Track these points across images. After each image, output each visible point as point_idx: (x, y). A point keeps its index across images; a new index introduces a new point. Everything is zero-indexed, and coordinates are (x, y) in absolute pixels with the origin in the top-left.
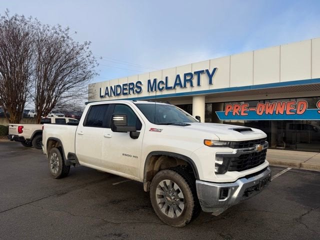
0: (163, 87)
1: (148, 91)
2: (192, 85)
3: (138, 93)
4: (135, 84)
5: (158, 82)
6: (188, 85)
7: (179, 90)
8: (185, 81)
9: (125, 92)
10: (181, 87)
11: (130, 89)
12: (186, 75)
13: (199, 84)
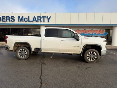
0: (27, 21)
1: (19, 21)
2: (41, 21)
3: (12, 21)
4: (10, 17)
5: (24, 18)
6: (39, 21)
7: (35, 23)
8: (38, 19)
9: (3, 20)
10: (36, 21)
11: (7, 19)
12: (38, 17)
13: (44, 21)
